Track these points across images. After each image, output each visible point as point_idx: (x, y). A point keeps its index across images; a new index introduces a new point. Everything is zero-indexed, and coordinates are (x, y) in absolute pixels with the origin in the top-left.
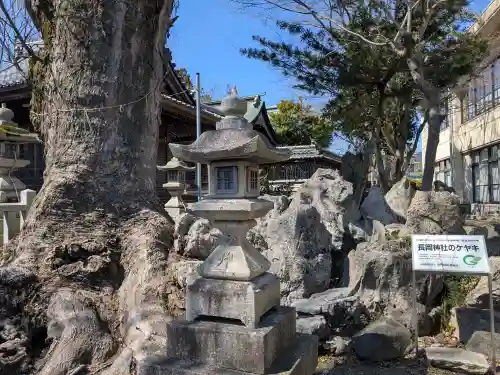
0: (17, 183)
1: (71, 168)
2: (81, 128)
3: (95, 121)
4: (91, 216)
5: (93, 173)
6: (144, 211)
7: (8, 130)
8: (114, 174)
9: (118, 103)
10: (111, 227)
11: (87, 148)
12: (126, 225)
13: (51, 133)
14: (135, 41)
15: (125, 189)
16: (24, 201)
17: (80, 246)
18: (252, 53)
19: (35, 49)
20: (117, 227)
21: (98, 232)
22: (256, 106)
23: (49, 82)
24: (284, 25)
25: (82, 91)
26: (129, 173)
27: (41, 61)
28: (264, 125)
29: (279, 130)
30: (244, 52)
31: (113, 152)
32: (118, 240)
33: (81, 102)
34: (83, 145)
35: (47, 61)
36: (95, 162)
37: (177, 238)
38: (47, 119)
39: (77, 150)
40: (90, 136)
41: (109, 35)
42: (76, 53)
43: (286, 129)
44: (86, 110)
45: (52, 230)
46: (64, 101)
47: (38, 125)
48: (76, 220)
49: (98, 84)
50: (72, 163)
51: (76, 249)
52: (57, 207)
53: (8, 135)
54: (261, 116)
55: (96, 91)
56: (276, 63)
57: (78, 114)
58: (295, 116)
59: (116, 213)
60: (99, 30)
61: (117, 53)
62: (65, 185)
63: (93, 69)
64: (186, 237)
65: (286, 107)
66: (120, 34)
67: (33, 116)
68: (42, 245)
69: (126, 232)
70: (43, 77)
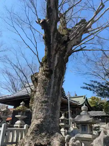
0: (24, 122)
1: (39, 120)
2: (42, 109)
3: (46, 107)
4: (43, 134)
5: (44, 121)
6: (57, 133)
7: (24, 108)
8: (49, 122)
9: (51, 102)
10: (48, 138)
11: (43, 114)
12: (52, 137)
13: (35, 110)
14: (56, 87)
15: (52, 126)
16: (25, 128)
17: (40, 143)
18: (84, 88)
19: (32, 89)
20: (50, 138)
21: (45, 139)
22: (84, 98)
23: (35, 97)
24: (92, 81)
25: (43, 100)
26: (53, 122)
27: (34, 92)
28: (87, 104)
29: (92, 106)
30: (81, 88)
31: (49, 115)
32: (50, 142)
33: (43, 102)
34: (42, 114)
35: (35, 92)
36: (45, 118)
37: (66, 143)
38: (34, 106)
39: (41, 115)
40: (44, 111)
41: (50, 86)
42: (42, 90)
43: (94, 105)
44: (44, 104)
45: (34, 138)
46: (39, 102)
47: (31, 107)
48: (40, 135)
49: (47, 98)
50: (39, 118)
51: (40, 144)
52: (35, 131)
53: (23, 109)
54: (86, 101)
55: (46, 99)
56: (91, 90)
57: (42, 105)
58: (96, 101)
59: (49, 134)
60: (48, 85)
61: (52, 90)
62: (38, 124)
63: (46, 94)
64: (69, 143)
65: (93, 99)
66: (52, 86)
67: (30, 105)
68: (31, 142)
69: (52, 140)
70: (34, 95)
